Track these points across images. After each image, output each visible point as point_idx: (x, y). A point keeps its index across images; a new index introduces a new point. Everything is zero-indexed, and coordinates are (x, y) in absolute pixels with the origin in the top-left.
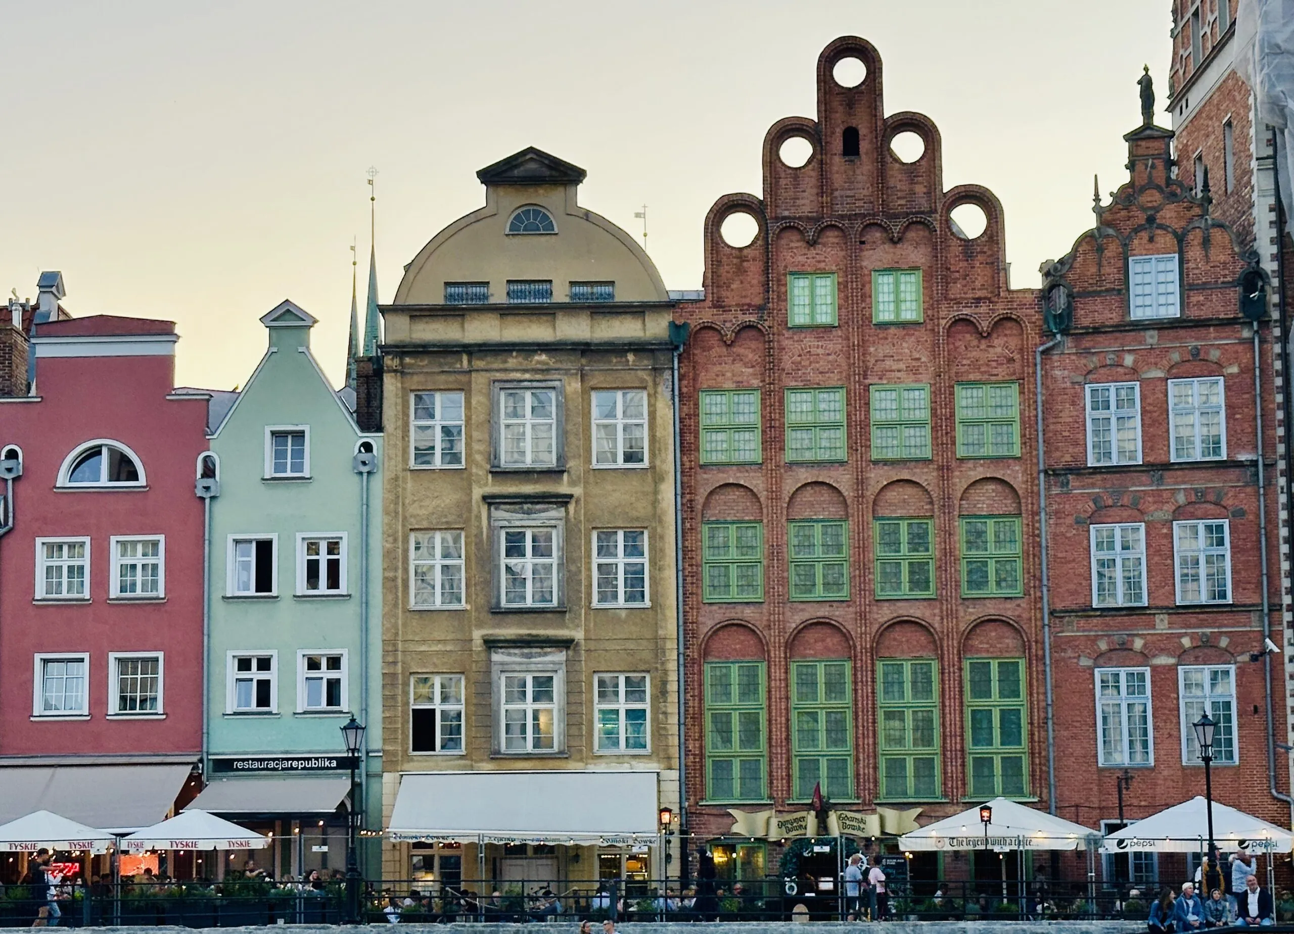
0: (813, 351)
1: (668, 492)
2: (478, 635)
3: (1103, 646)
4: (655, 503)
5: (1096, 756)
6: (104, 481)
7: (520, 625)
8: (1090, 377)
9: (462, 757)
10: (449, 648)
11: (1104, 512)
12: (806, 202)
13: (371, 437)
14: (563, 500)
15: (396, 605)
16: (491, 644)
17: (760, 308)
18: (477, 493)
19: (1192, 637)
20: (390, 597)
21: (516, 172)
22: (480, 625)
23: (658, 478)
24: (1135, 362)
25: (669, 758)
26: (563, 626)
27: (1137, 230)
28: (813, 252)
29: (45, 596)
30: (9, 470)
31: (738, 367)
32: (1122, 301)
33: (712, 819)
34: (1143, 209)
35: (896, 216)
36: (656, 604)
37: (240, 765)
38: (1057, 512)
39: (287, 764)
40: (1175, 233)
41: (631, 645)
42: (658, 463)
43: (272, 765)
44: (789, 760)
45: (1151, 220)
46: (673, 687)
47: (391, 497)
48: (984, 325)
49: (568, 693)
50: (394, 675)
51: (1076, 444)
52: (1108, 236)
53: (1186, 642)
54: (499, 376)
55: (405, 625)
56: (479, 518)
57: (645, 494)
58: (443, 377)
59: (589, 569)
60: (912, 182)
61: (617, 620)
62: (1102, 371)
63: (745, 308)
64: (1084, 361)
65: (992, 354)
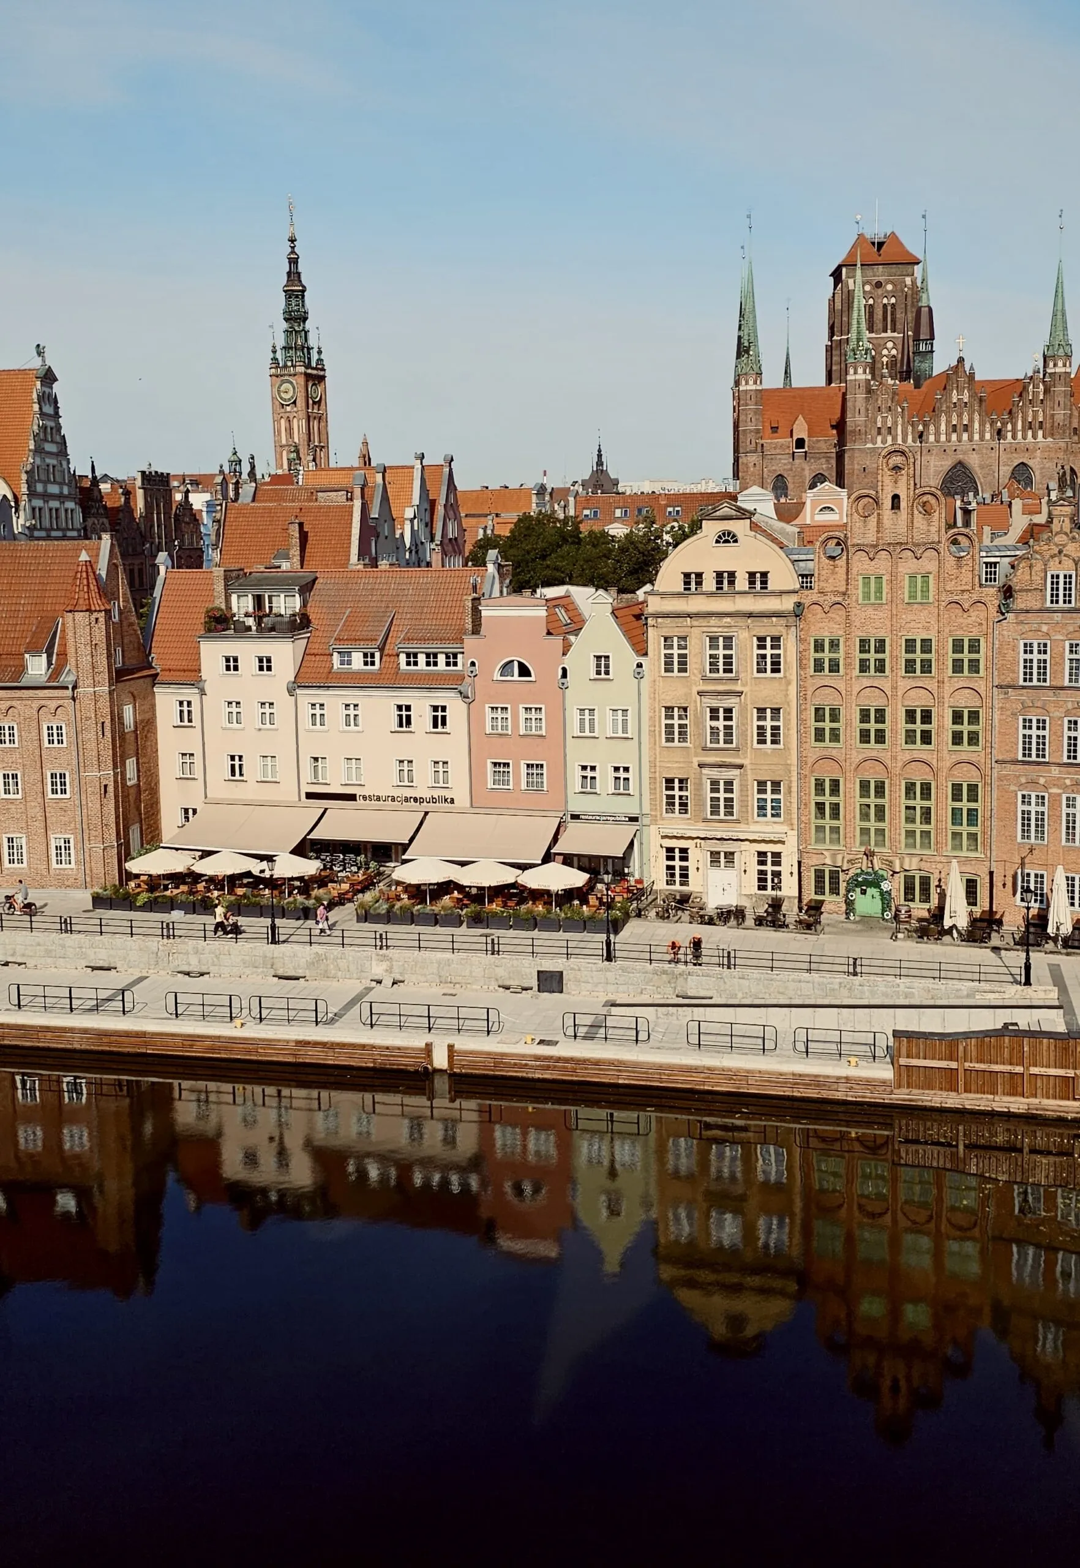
0: (872, 616)
1: (793, 690)
2: (695, 761)
3: (1023, 780)
4: (786, 695)
5: (1016, 837)
6: (516, 677)
7: (716, 756)
8: (1023, 636)
9: (688, 819)
10: (682, 765)
11: (1027, 709)
12: (870, 535)
13: (642, 660)
14: (739, 694)
15: (655, 744)
16: (701, 766)
17: (844, 594)
18: (695, 690)
19: (1072, 779)
20: (652, 740)
21: (718, 513)
22: (696, 755)
23: (789, 683)
24: (1048, 630)
25: (792, 824)
26: (738, 757)
27: (1052, 557)
28: (873, 562)
29: (491, 731)
30: (472, 672)
31: (832, 625)
32: (1042, 596)
33: (814, 855)
34: (1057, 545)
35: (918, 545)
36: (787, 748)
37: (583, 817)
38: (1002, 708)
39: (604, 818)
40: (1074, 560)
41: (773, 767)
42: (788, 675)
43: (598, 818)
44: (854, 828)
45: (1060, 552)
46: (794, 789)
47: (652, 690)
48: (966, 606)
49: (741, 790)
50: (655, 778)
51: (1013, 672)
52: (1036, 559)
53: (1068, 782)
54: (705, 629)
55: (660, 754)
56: (695, 702)
57: (782, 691)
58: (677, 629)
59: (752, 728)
60: (929, 525)
61: (766, 754)
62: (1030, 633)
63: (836, 593)
64: (1020, 627)
65: (970, 621)
